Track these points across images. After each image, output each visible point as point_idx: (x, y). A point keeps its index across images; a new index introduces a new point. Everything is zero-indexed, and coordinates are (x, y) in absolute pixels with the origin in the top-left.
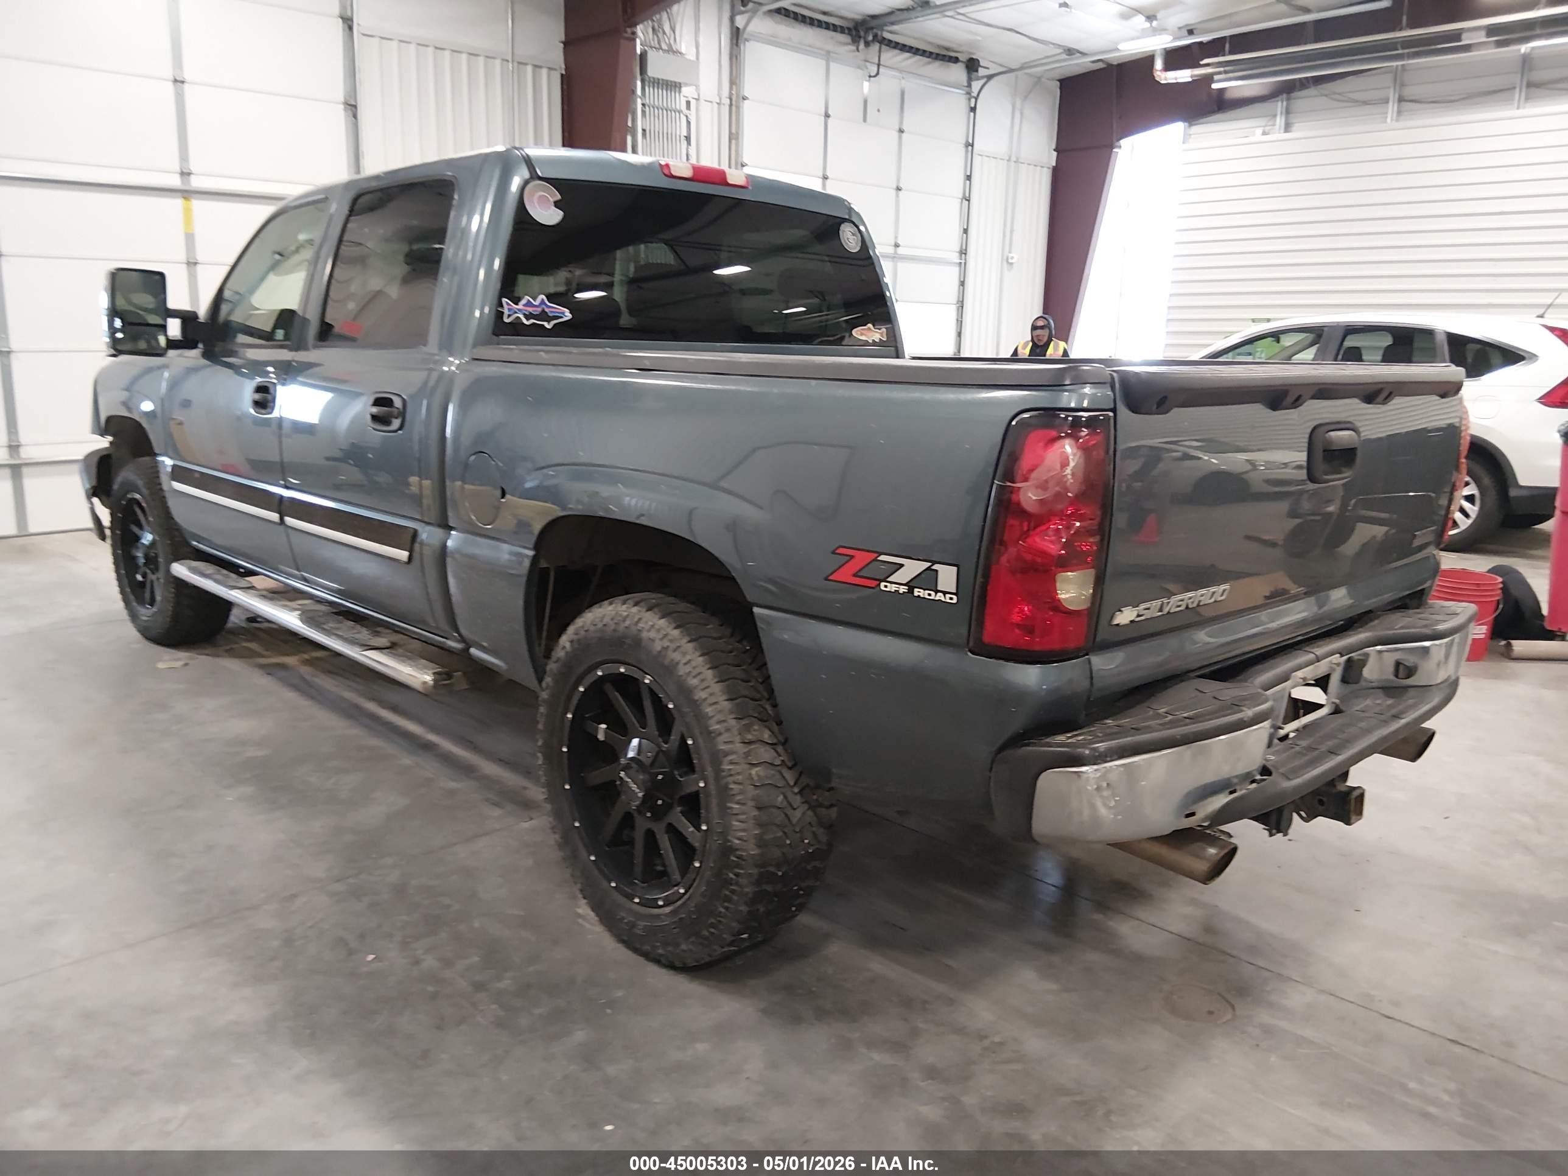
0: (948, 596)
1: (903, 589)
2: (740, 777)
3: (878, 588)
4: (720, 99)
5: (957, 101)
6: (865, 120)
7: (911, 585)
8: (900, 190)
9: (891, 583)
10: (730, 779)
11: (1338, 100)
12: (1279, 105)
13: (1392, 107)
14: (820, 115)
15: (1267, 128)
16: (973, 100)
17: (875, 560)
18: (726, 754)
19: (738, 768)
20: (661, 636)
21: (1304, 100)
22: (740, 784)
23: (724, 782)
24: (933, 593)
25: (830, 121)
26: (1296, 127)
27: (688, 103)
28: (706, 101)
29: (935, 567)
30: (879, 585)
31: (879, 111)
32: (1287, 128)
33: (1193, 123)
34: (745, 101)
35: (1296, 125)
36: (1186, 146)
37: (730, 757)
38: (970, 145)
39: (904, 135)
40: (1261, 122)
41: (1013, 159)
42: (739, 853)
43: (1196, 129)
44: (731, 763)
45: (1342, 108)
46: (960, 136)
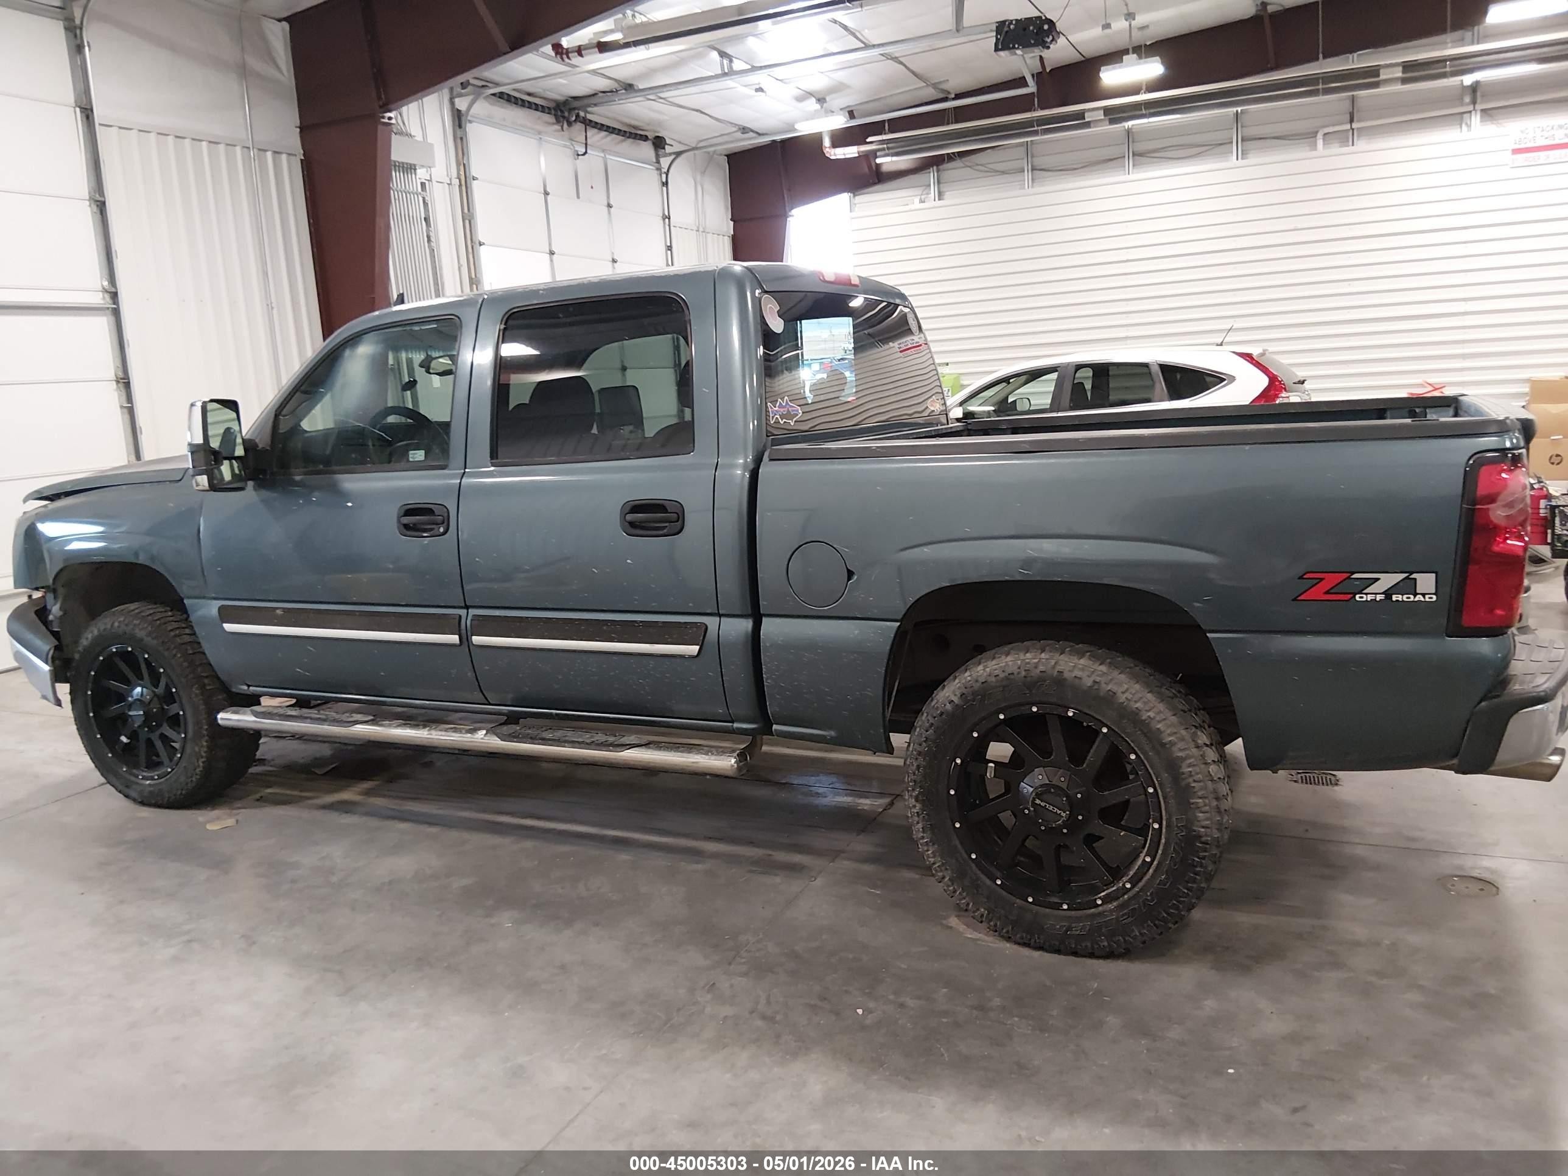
0: (1427, 596)
1: (1379, 598)
2: (1200, 776)
3: (1353, 600)
4: (451, 180)
5: (652, 178)
6: (578, 197)
7: (1388, 594)
8: (616, 262)
9: (1366, 594)
10: (1191, 780)
11: (981, 171)
12: (931, 176)
13: (1027, 176)
14: (540, 193)
15: (923, 197)
16: (664, 176)
17: (1349, 578)
18: (1183, 759)
19: (1197, 769)
20: (1087, 673)
21: (953, 170)
22: (1200, 781)
23: (1183, 784)
24: (1412, 596)
25: (549, 198)
26: (947, 195)
27: (423, 185)
28: (438, 182)
29: (1414, 576)
30: (1354, 597)
31: (592, 187)
32: (940, 195)
33: (856, 193)
34: (475, 182)
35: (947, 193)
36: (854, 214)
37: (1189, 761)
38: (667, 217)
39: (612, 210)
40: (918, 191)
41: (701, 229)
42: (1203, 839)
43: (859, 199)
44: (1190, 766)
45: (985, 177)
46: (656, 209)
